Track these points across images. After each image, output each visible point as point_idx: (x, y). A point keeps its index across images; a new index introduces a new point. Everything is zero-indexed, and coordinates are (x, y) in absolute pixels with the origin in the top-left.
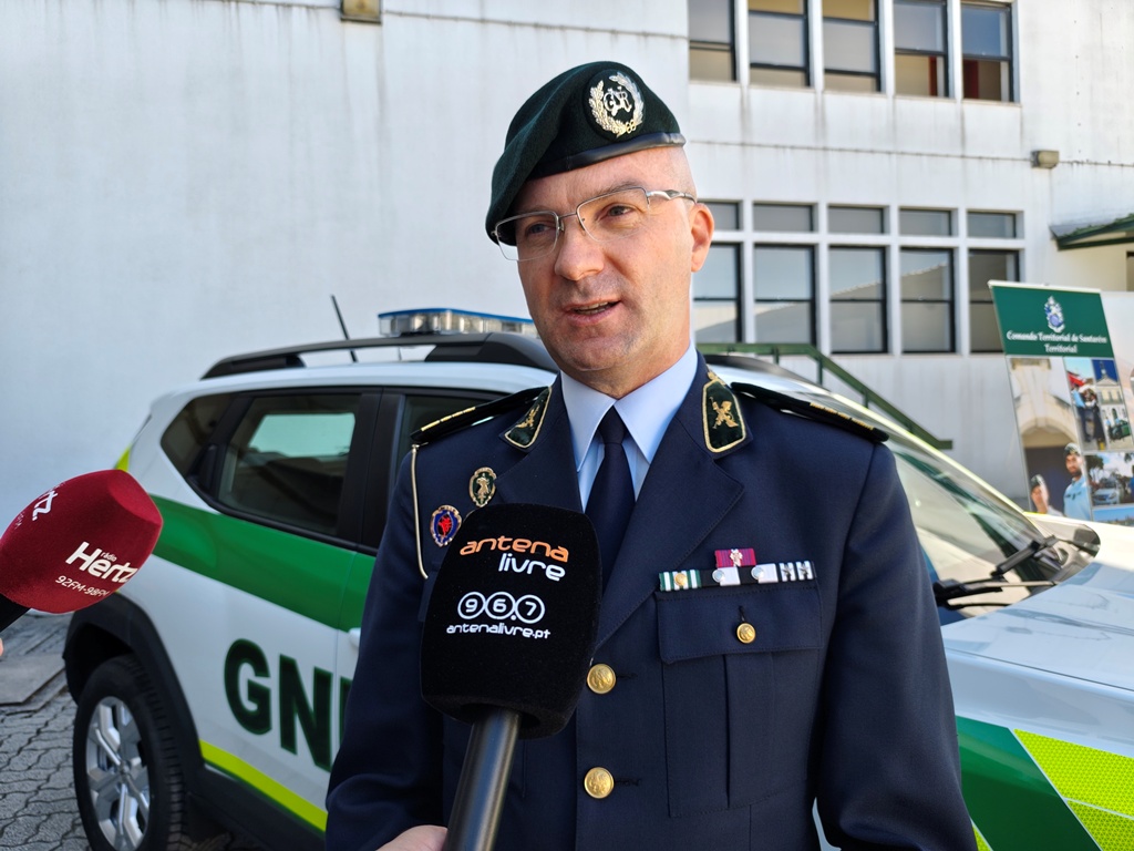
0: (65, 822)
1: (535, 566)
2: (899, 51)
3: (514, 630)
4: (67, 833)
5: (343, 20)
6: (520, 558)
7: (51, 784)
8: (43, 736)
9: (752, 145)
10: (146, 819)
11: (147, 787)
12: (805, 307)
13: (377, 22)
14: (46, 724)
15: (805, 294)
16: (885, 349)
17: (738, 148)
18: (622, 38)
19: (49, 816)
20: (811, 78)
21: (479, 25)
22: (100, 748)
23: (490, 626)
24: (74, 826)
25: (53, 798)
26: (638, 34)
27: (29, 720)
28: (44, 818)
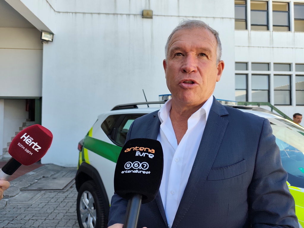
0: (73, 222)
1: (146, 154)
2: (295, 19)
3: (140, 172)
4: (74, 225)
5: (143, 18)
6: (142, 152)
7: (69, 211)
8: (67, 198)
9: (251, 47)
10: (95, 223)
11: (96, 215)
12: (266, 92)
13: (151, 18)
14: (68, 195)
15: (267, 88)
16: (291, 104)
17: (247, 48)
18: (216, 19)
19: (69, 219)
20: (269, 28)
21: (178, 17)
22: (83, 204)
23: (134, 171)
24: (75, 223)
25: (70, 215)
26: (221, 18)
27: (63, 194)
28: (68, 220)
